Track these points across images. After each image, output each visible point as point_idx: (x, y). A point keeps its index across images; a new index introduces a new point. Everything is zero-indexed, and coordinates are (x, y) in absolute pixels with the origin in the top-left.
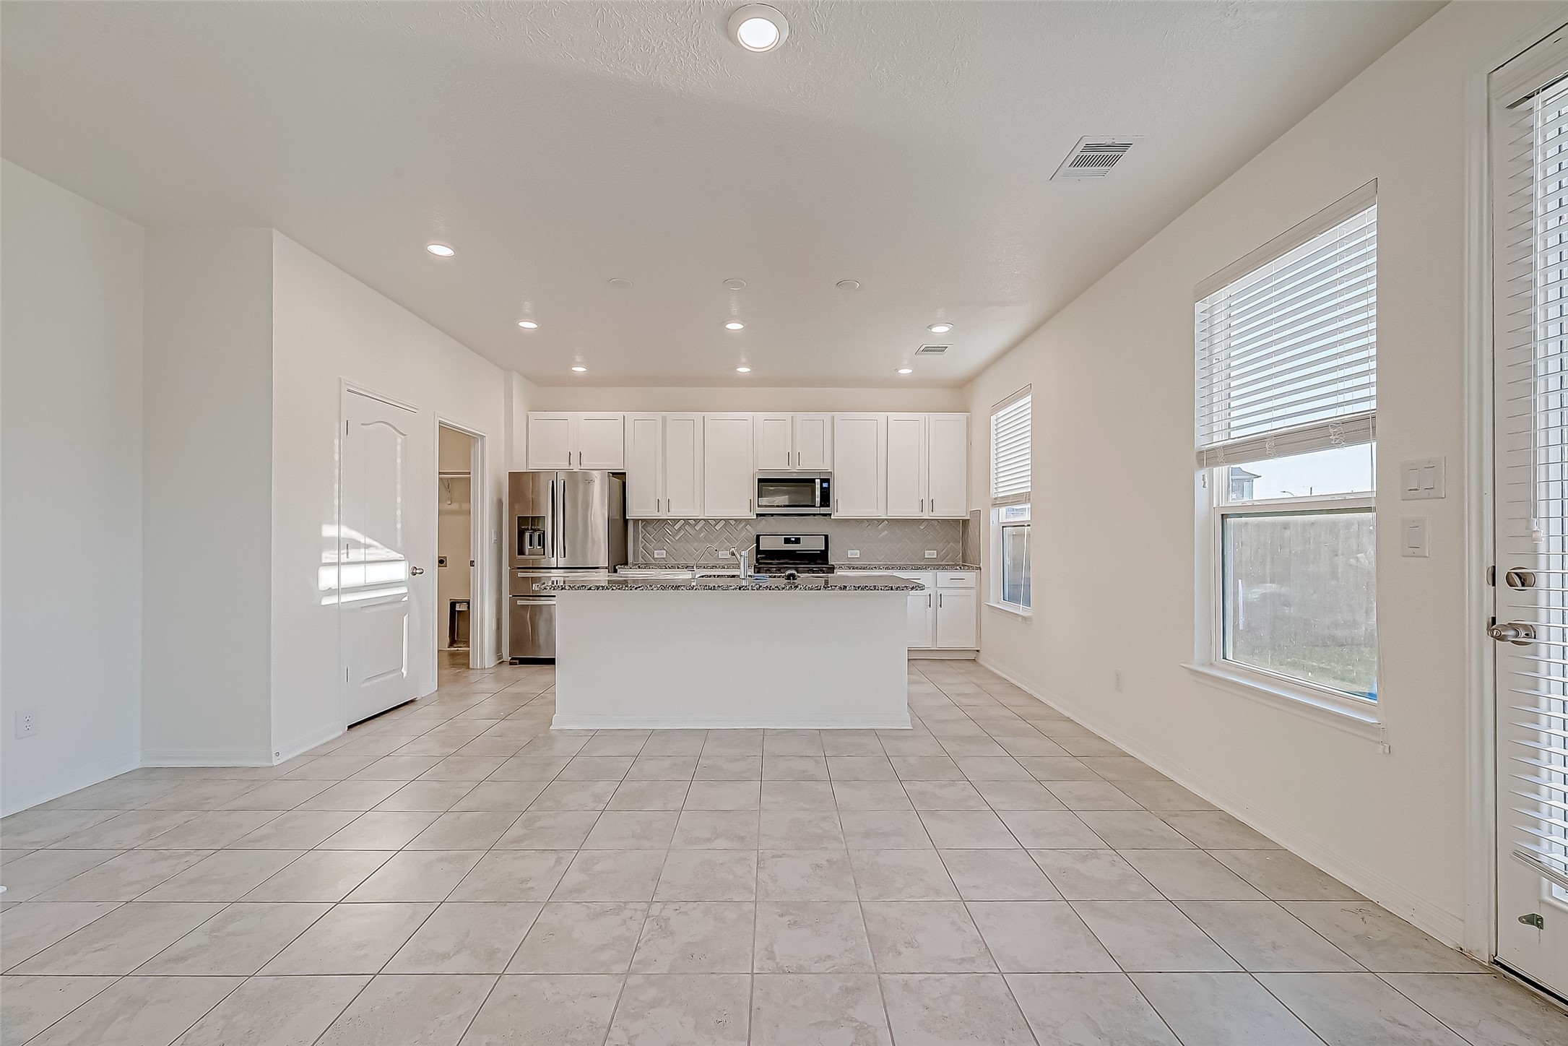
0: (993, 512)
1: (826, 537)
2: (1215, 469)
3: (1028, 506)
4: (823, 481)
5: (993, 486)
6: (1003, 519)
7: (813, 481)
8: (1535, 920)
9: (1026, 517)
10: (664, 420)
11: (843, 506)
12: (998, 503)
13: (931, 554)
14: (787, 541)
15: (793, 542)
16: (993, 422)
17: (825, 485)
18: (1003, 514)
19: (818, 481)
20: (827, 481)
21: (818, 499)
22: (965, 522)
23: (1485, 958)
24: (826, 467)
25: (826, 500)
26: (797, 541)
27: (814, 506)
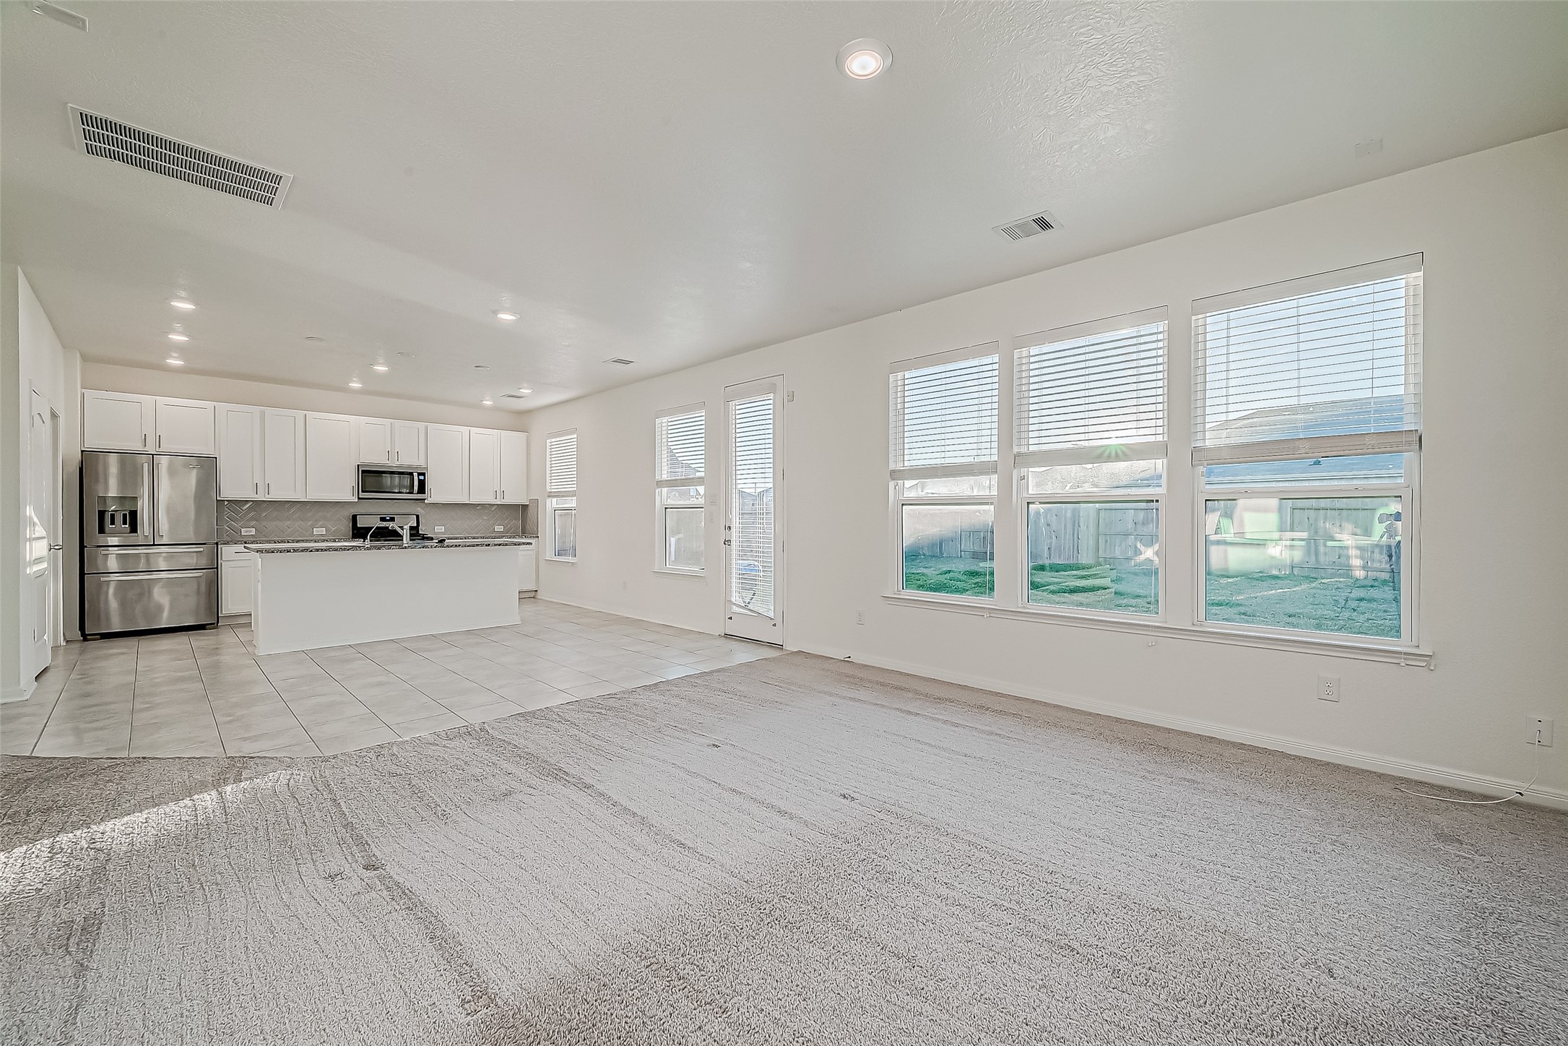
0: (548, 501)
1: (418, 516)
2: (663, 489)
3: (575, 498)
4: (419, 474)
5: (548, 484)
6: (555, 505)
7: (411, 474)
8: (731, 618)
9: (574, 505)
10: (263, 415)
11: (435, 493)
12: (551, 495)
13: (499, 528)
14: (383, 519)
15: (388, 521)
16: (548, 444)
17: (422, 478)
18: (553, 503)
19: (415, 474)
20: (424, 474)
21: (416, 488)
22: (525, 507)
23: (723, 635)
24: (422, 463)
25: (422, 488)
26: (392, 519)
27: (412, 493)
